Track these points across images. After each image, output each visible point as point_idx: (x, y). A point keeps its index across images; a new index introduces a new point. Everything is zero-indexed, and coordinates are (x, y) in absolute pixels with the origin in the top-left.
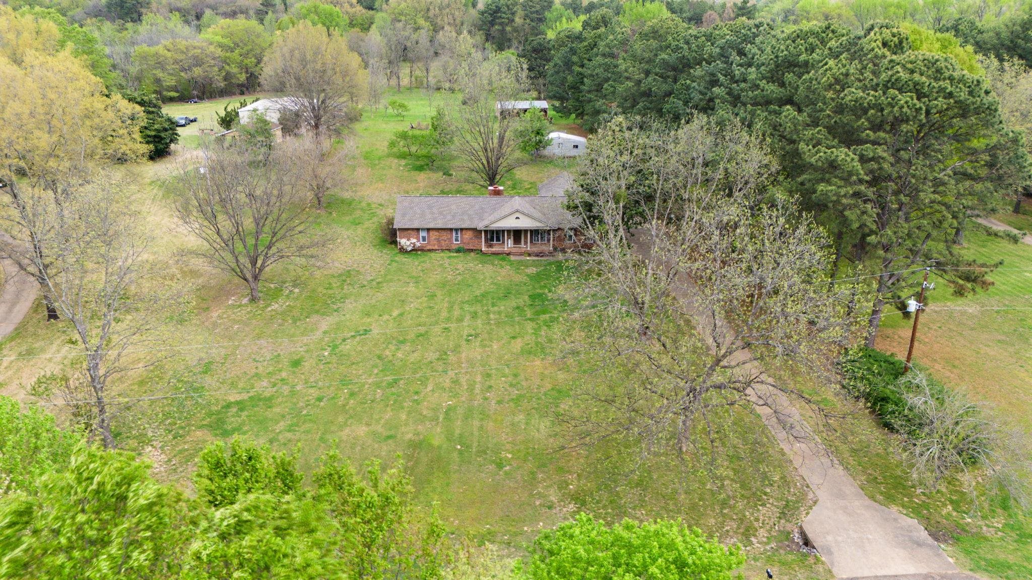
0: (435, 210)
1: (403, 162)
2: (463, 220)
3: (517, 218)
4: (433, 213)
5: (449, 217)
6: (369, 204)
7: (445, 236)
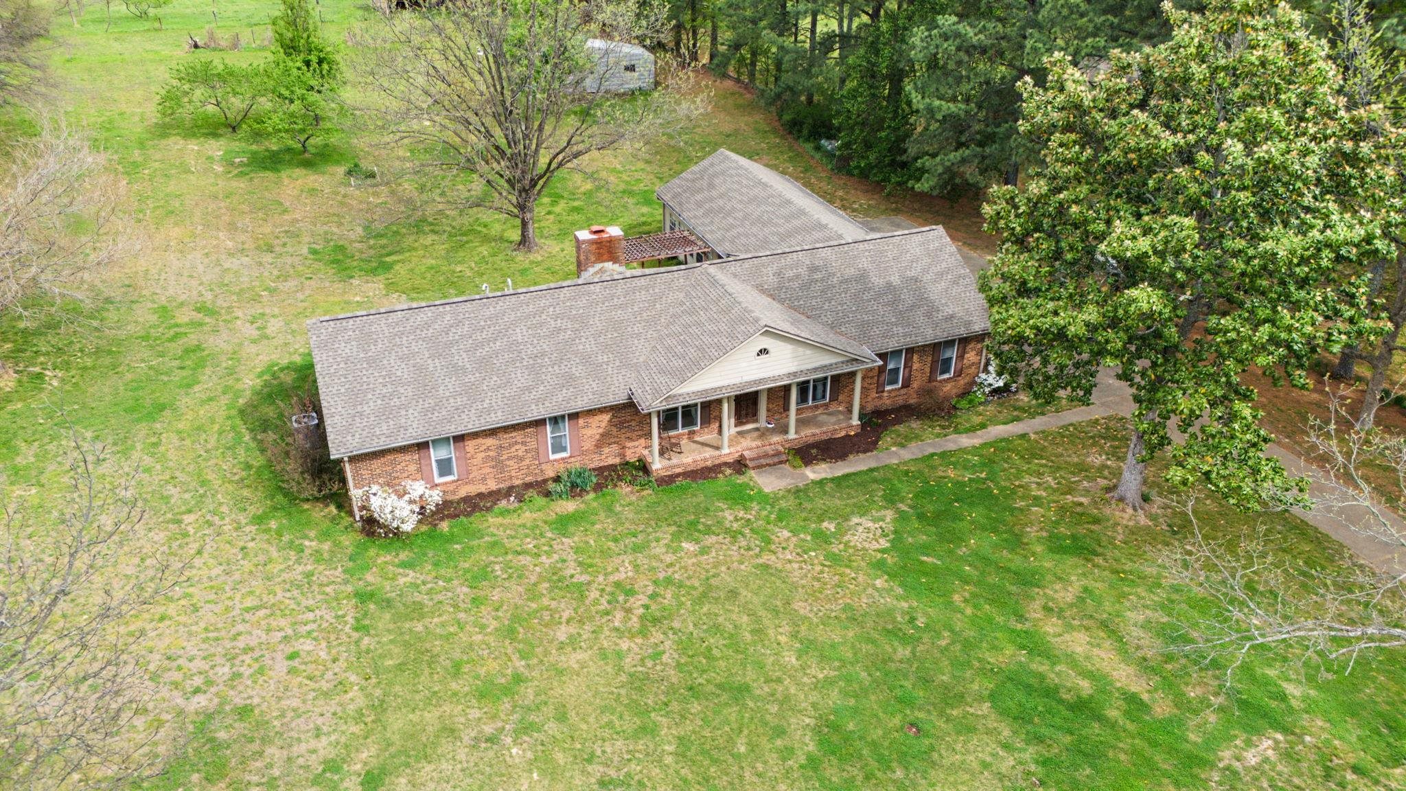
0: (463, 360)
1: (217, 148)
2: (570, 380)
3: (763, 352)
4: (456, 370)
5: (521, 378)
6: (164, 312)
7: (519, 445)
